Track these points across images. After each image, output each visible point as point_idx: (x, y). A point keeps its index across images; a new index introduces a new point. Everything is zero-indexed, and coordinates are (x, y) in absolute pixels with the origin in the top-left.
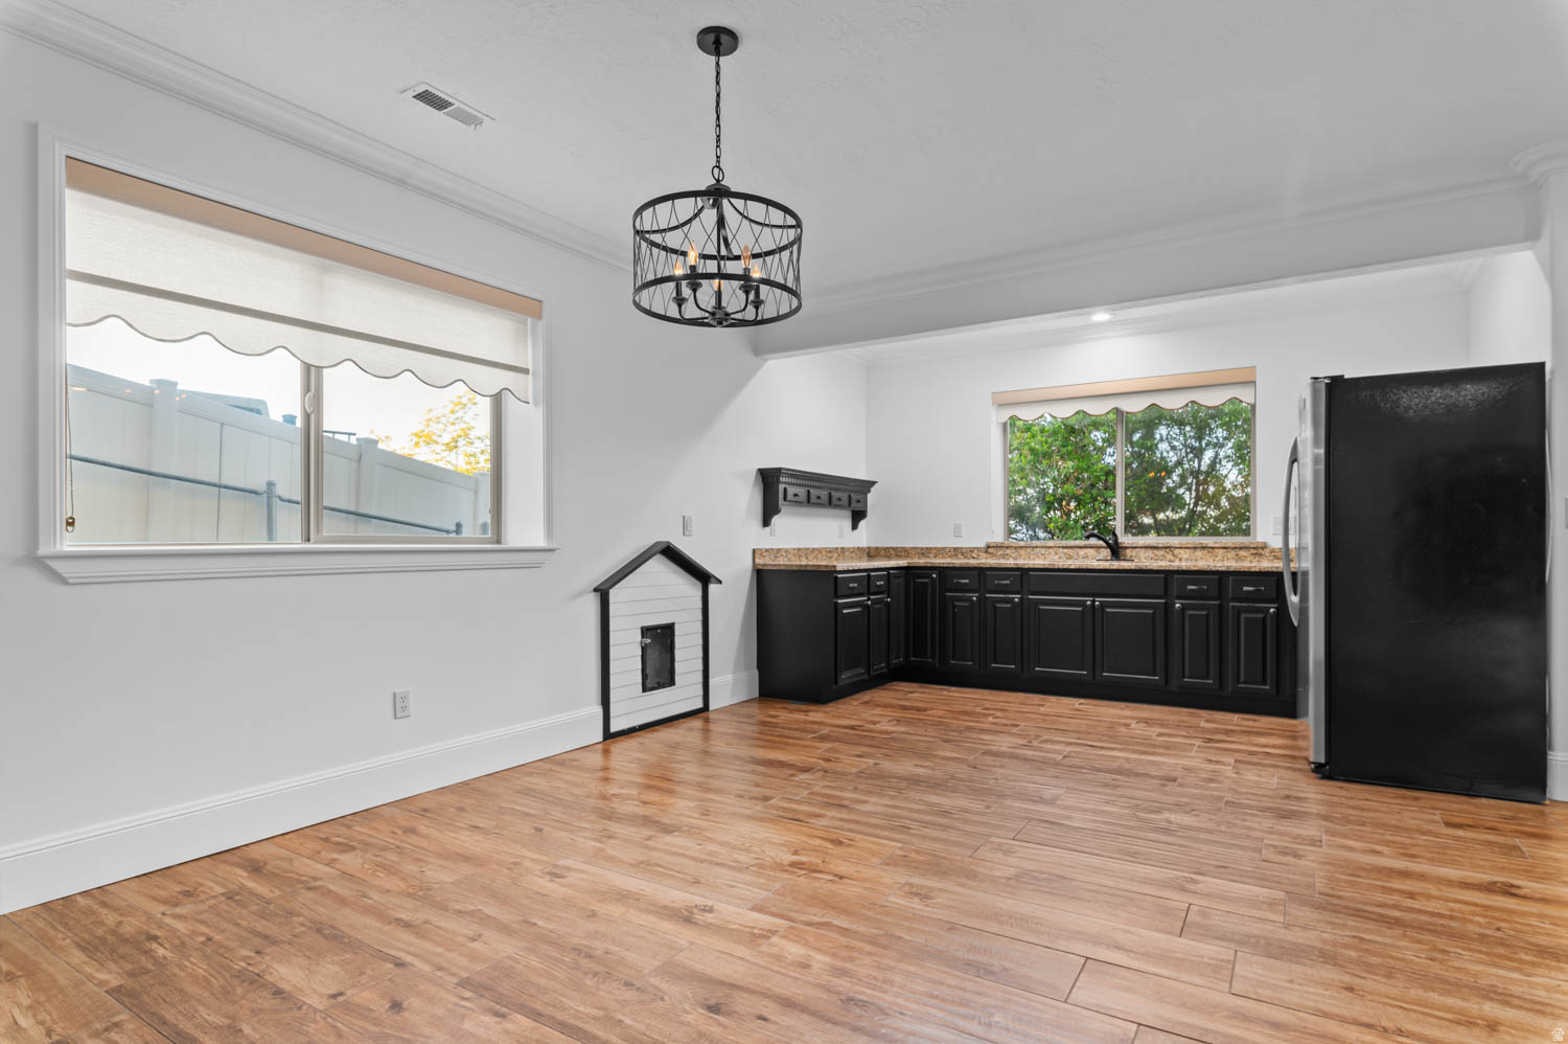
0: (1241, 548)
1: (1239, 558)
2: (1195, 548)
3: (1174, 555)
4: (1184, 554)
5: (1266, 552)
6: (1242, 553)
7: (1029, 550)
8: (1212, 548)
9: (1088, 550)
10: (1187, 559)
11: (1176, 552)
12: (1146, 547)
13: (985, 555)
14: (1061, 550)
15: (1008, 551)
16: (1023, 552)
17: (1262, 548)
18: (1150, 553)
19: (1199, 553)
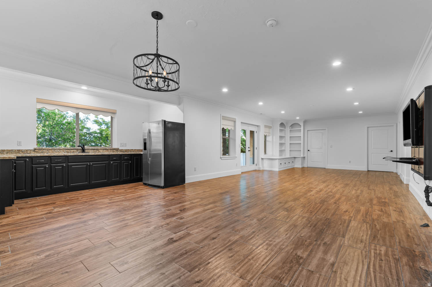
0: (114, 149)
1: (113, 152)
2: (104, 149)
3: (98, 151)
4: (101, 151)
5: (119, 150)
6: (114, 150)
7: (53, 150)
8: (108, 149)
9: (74, 150)
10: (102, 152)
11: (99, 150)
12: (92, 149)
13: (33, 152)
14: (65, 150)
15: (44, 151)
16: (50, 151)
17: (118, 149)
18: (92, 151)
19: (105, 151)
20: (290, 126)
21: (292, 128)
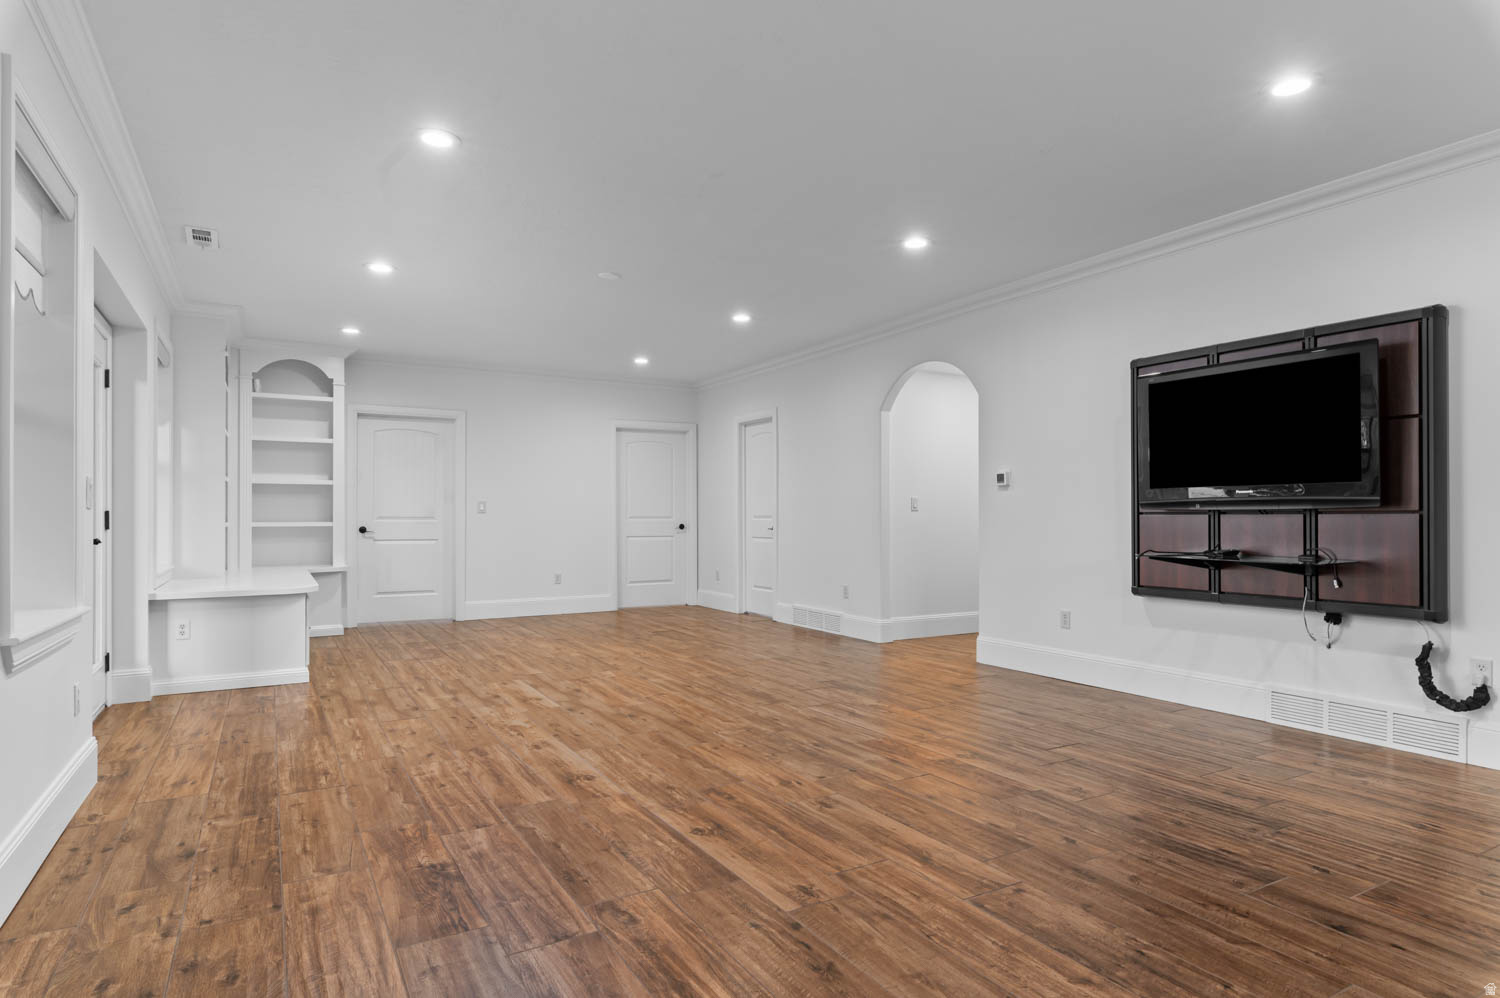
20: (255, 376)
21: (263, 391)
